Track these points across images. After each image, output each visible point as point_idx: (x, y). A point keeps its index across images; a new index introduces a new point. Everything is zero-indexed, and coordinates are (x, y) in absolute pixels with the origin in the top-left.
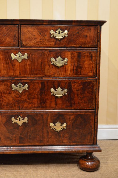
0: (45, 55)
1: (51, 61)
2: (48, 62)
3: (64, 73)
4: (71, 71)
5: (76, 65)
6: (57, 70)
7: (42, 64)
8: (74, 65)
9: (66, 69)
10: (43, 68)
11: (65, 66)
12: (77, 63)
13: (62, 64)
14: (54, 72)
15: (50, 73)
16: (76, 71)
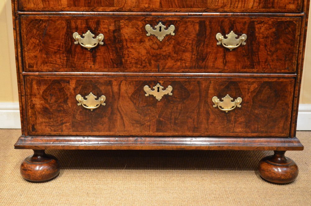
3: (242, 4)
14: (223, 3)
15: (216, 3)
16: (265, 2)
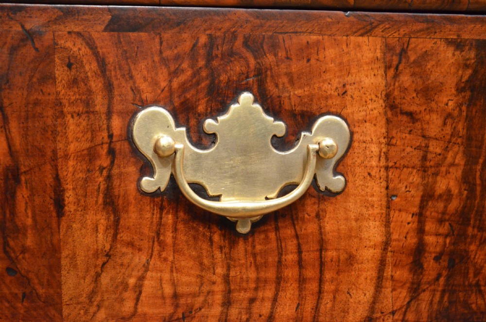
0: (61, 73)
1: (135, 150)
2: (105, 162)
3: (301, 297)
4: (388, 272)
5: (448, 196)
6: (220, 271)
7: (23, 194)
8: (428, 196)
9: (330, 254)
10: (30, 241)
11: (311, 208)
12: (457, 173)
13: (283, 192)
14: (175, 296)
15: (122, 301)
16: (448, 277)
